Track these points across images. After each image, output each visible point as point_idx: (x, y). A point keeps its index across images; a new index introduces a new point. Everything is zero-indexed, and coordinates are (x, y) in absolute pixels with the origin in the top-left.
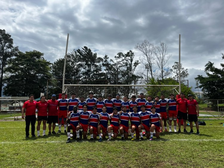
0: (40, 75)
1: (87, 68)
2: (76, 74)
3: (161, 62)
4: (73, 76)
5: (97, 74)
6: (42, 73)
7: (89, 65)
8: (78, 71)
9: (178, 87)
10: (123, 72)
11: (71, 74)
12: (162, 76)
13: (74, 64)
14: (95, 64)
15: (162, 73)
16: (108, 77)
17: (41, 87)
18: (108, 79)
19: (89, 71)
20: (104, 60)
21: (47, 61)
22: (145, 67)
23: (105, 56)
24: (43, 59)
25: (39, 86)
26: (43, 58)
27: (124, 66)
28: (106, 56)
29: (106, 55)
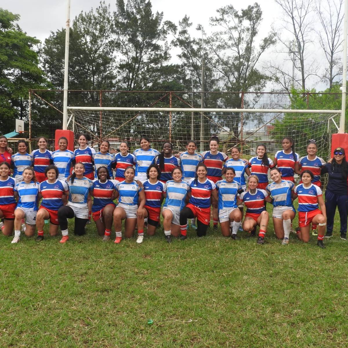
0: (11, 71)
1: (132, 54)
2: (102, 68)
3: (330, 38)
4: (94, 73)
5: (157, 70)
6: (17, 67)
7: (138, 46)
8: (107, 61)
9: (340, 114)
10: (226, 63)
11: (89, 69)
12: (331, 74)
13: (99, 41)
14: (154, 42)
15: (331, 67)
16: (185, 76)
17: (16, 103)
18: (185, 81)
19: (136, 60)
20: (179, 29)
21: (27, 35)
22: (288, 50)
23: (184, 17)
24: (19, 29)
25: (12, 99)
26: (18, 26)
27: (229, 47)
28: (185, 20)
29: (186, 17)
